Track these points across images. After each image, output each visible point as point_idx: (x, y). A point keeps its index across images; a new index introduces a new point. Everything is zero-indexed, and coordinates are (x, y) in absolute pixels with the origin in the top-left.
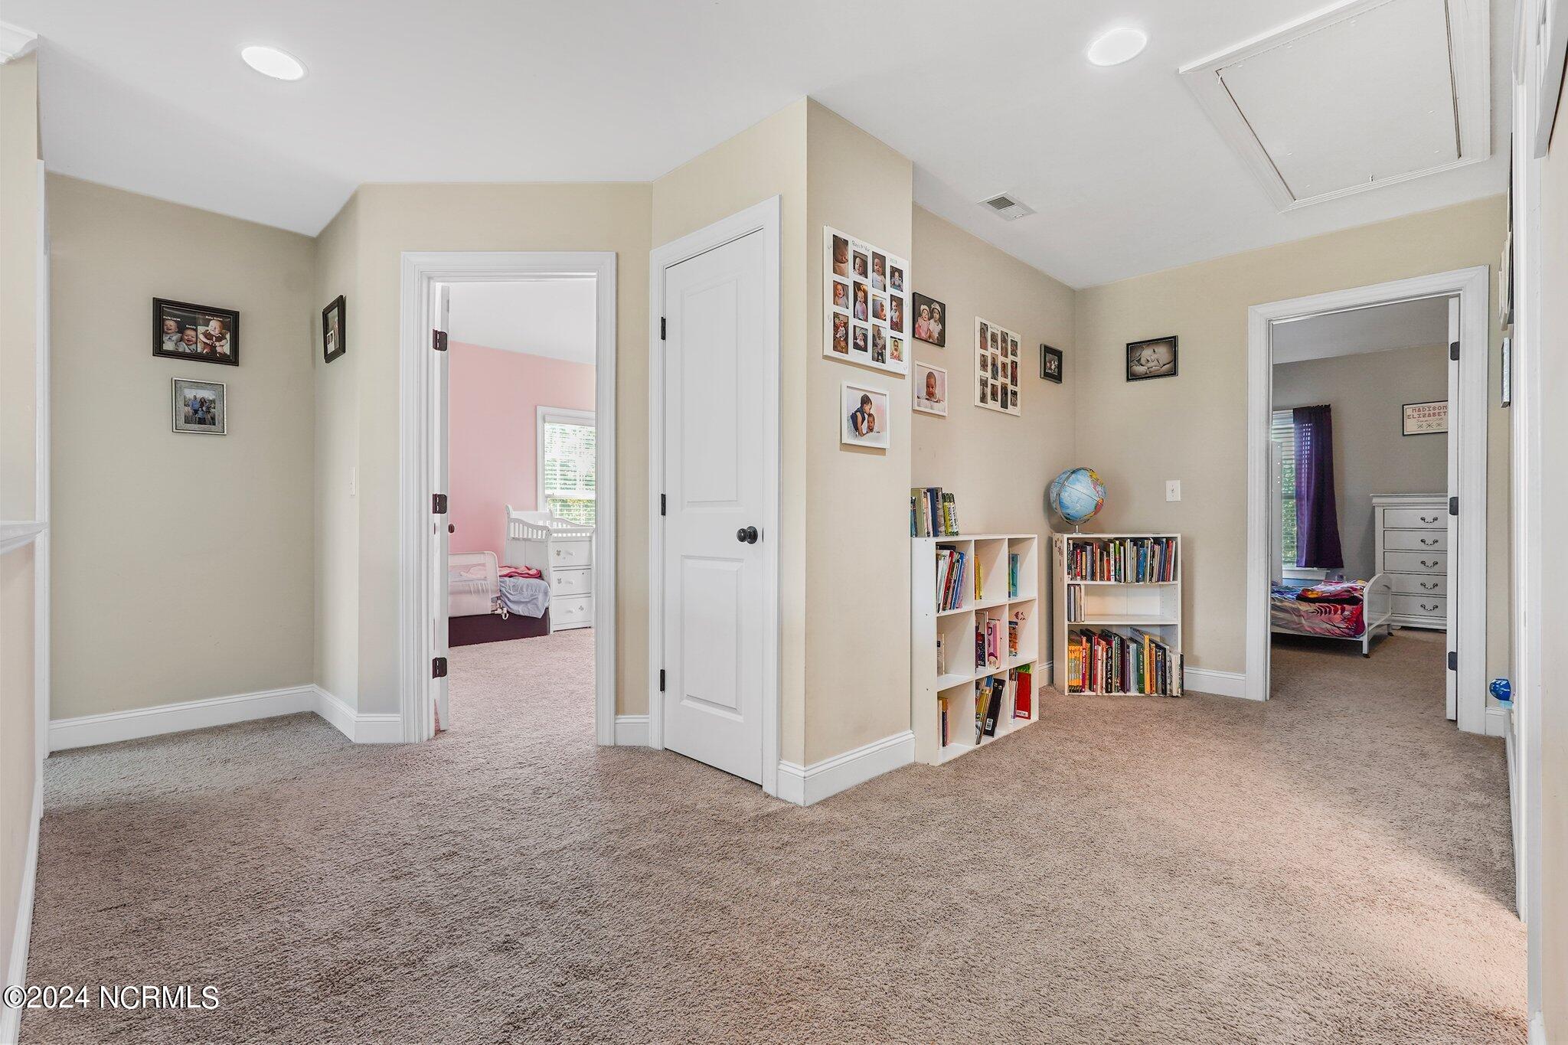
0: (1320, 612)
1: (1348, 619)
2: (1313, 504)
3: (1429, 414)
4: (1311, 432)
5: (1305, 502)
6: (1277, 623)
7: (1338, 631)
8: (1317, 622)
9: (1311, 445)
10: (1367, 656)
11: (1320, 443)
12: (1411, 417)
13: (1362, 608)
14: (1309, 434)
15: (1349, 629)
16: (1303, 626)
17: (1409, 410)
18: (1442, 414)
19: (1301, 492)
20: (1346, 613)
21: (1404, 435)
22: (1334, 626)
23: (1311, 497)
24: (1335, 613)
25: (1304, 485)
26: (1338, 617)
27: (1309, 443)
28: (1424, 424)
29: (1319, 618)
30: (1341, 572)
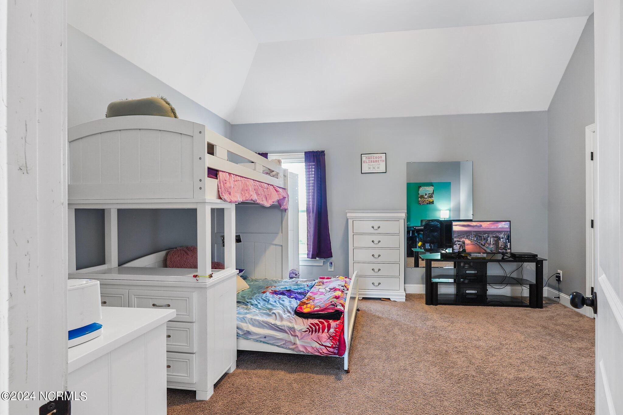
0: (312, 330)
1: (333, 337)
2: (316, 215)
3: (374, 161)
4: (314, 168)
5: (311, 214)
6: (277, 345)
7: (325, 351)
8: (309, 341)
9: (314, 177)
10: (347, 372)
11: (319, 176)
12: (365, 162)
13: (343, 323)
14: (313, 170)
15: (334, 348)
16: (297, 347)
17: (364, 158)
18: (380, 161)
19: (309, 207)
20: (332, 330)
21: (362, 173)
22: (322, 345)
23: (315, 211)
24: (323, 332)
25: (311, 203)
26: (324, 336)
27: (313, 173)
28: (371, 166)
29: (311, 336)
30: (331, 260)
